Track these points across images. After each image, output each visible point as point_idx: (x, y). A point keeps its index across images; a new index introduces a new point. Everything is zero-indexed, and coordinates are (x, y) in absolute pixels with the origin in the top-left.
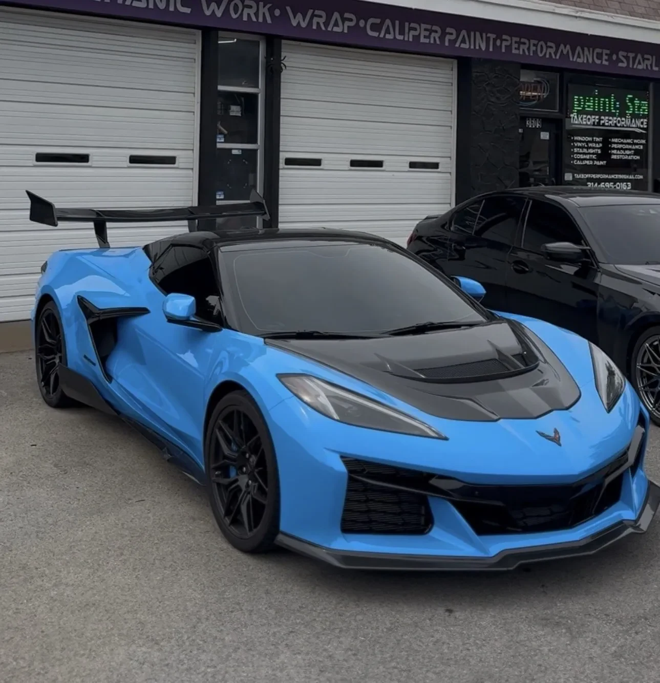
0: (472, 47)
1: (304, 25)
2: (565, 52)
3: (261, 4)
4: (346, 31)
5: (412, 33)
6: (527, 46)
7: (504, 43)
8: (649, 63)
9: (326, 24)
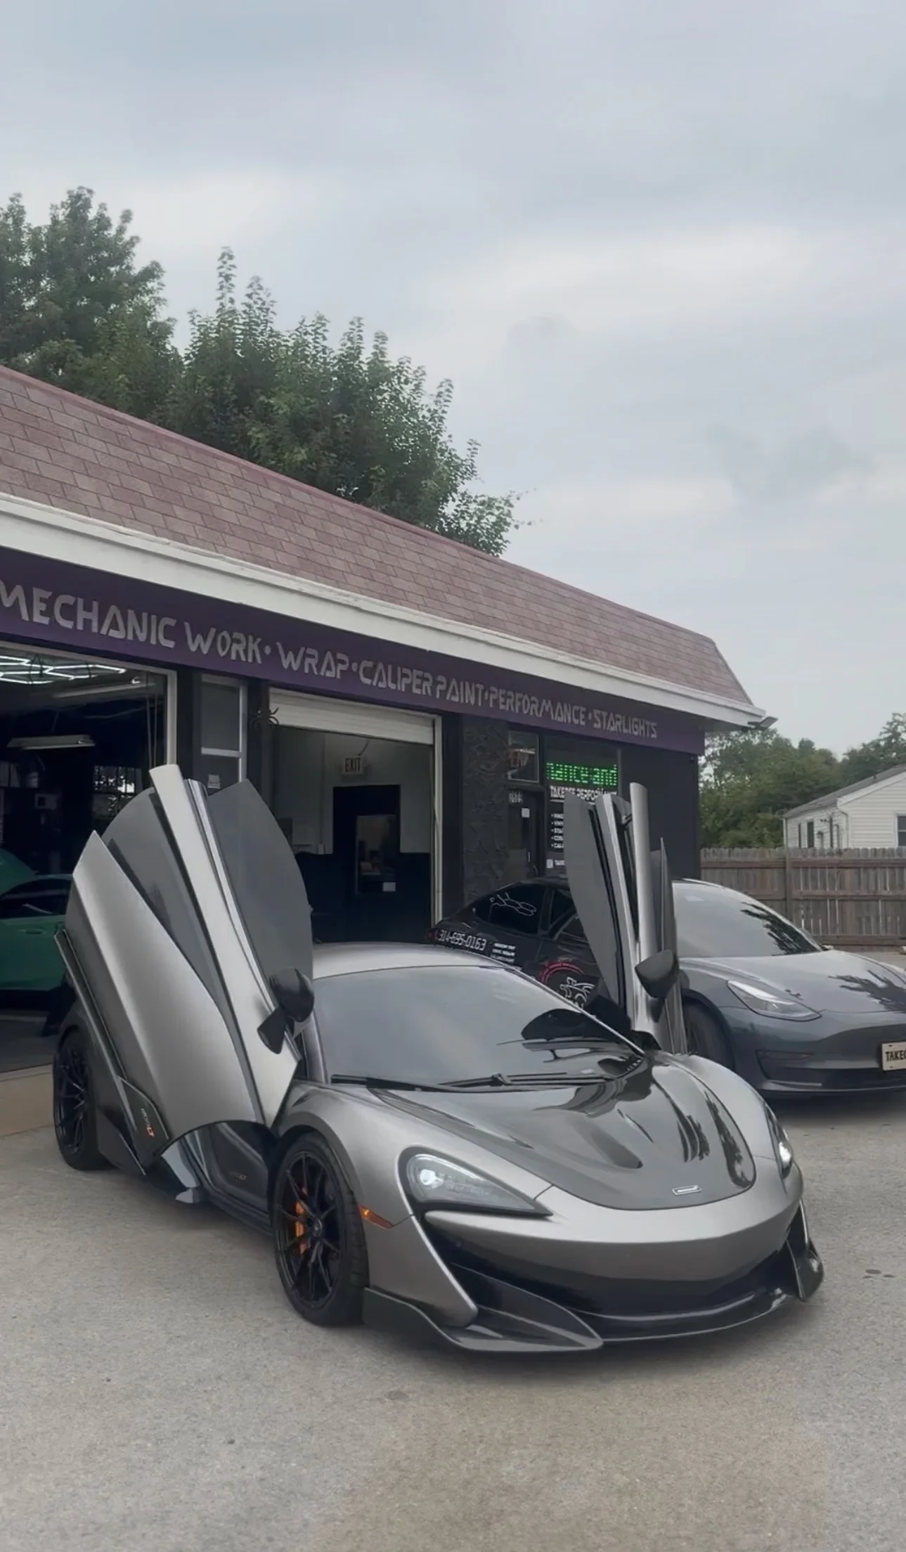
0: (462, 700)
1: (295, 667)
2: (547, 709)
3: (251, 638)
4: (338, 677)
5: (406, 681)
6: (512, 700)
7: (493, 697)
8: (619, 723)
9: (319, 666)
